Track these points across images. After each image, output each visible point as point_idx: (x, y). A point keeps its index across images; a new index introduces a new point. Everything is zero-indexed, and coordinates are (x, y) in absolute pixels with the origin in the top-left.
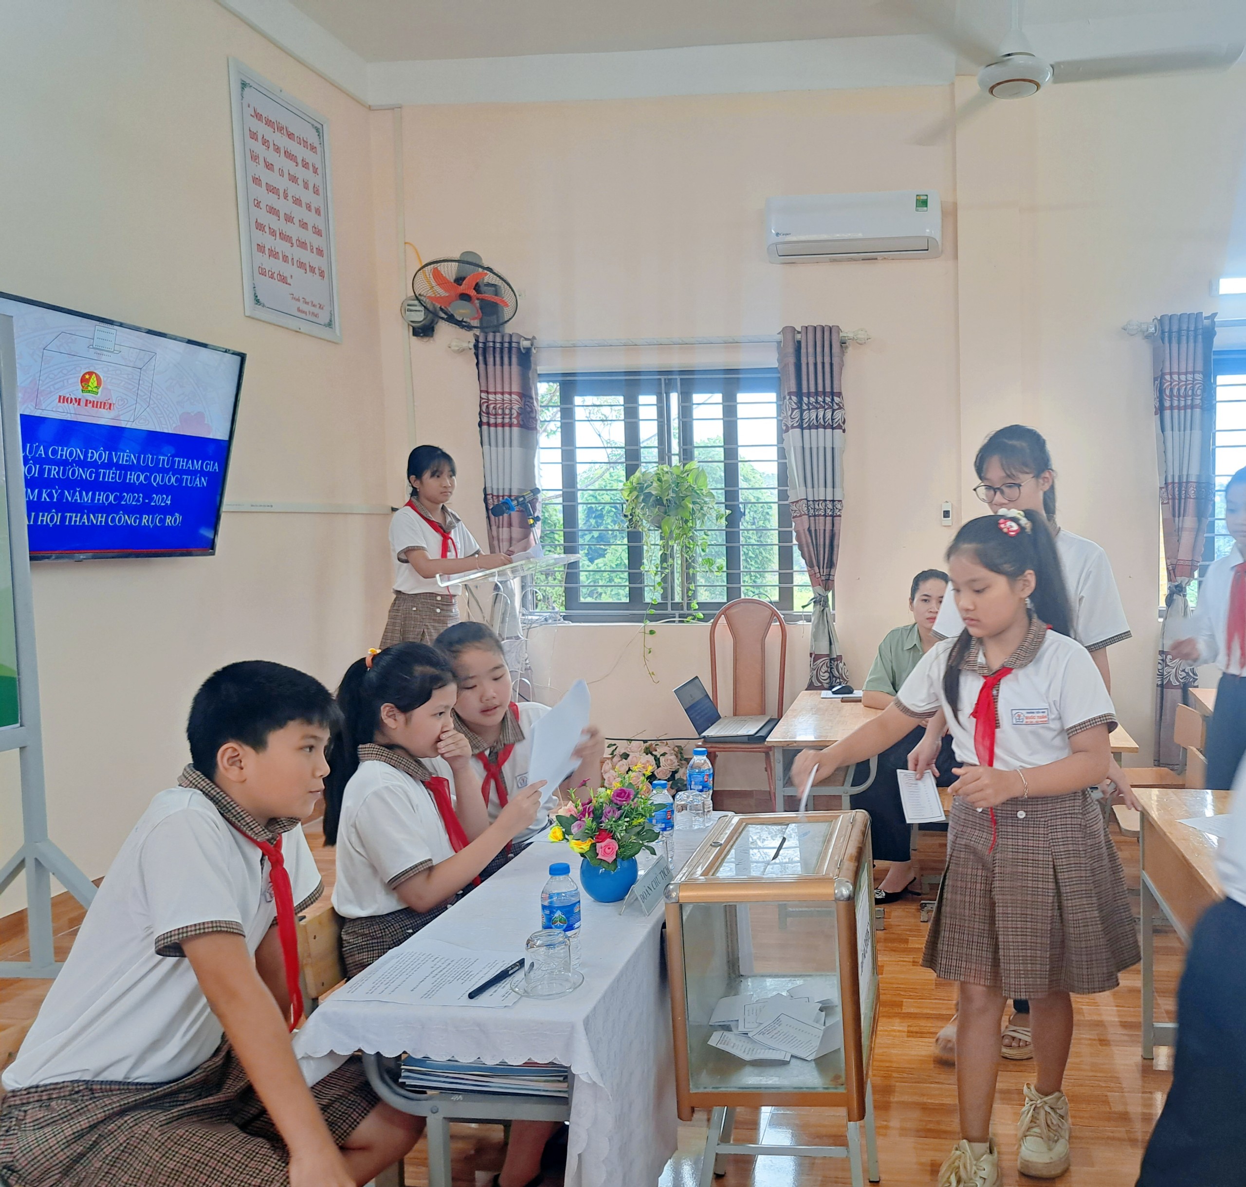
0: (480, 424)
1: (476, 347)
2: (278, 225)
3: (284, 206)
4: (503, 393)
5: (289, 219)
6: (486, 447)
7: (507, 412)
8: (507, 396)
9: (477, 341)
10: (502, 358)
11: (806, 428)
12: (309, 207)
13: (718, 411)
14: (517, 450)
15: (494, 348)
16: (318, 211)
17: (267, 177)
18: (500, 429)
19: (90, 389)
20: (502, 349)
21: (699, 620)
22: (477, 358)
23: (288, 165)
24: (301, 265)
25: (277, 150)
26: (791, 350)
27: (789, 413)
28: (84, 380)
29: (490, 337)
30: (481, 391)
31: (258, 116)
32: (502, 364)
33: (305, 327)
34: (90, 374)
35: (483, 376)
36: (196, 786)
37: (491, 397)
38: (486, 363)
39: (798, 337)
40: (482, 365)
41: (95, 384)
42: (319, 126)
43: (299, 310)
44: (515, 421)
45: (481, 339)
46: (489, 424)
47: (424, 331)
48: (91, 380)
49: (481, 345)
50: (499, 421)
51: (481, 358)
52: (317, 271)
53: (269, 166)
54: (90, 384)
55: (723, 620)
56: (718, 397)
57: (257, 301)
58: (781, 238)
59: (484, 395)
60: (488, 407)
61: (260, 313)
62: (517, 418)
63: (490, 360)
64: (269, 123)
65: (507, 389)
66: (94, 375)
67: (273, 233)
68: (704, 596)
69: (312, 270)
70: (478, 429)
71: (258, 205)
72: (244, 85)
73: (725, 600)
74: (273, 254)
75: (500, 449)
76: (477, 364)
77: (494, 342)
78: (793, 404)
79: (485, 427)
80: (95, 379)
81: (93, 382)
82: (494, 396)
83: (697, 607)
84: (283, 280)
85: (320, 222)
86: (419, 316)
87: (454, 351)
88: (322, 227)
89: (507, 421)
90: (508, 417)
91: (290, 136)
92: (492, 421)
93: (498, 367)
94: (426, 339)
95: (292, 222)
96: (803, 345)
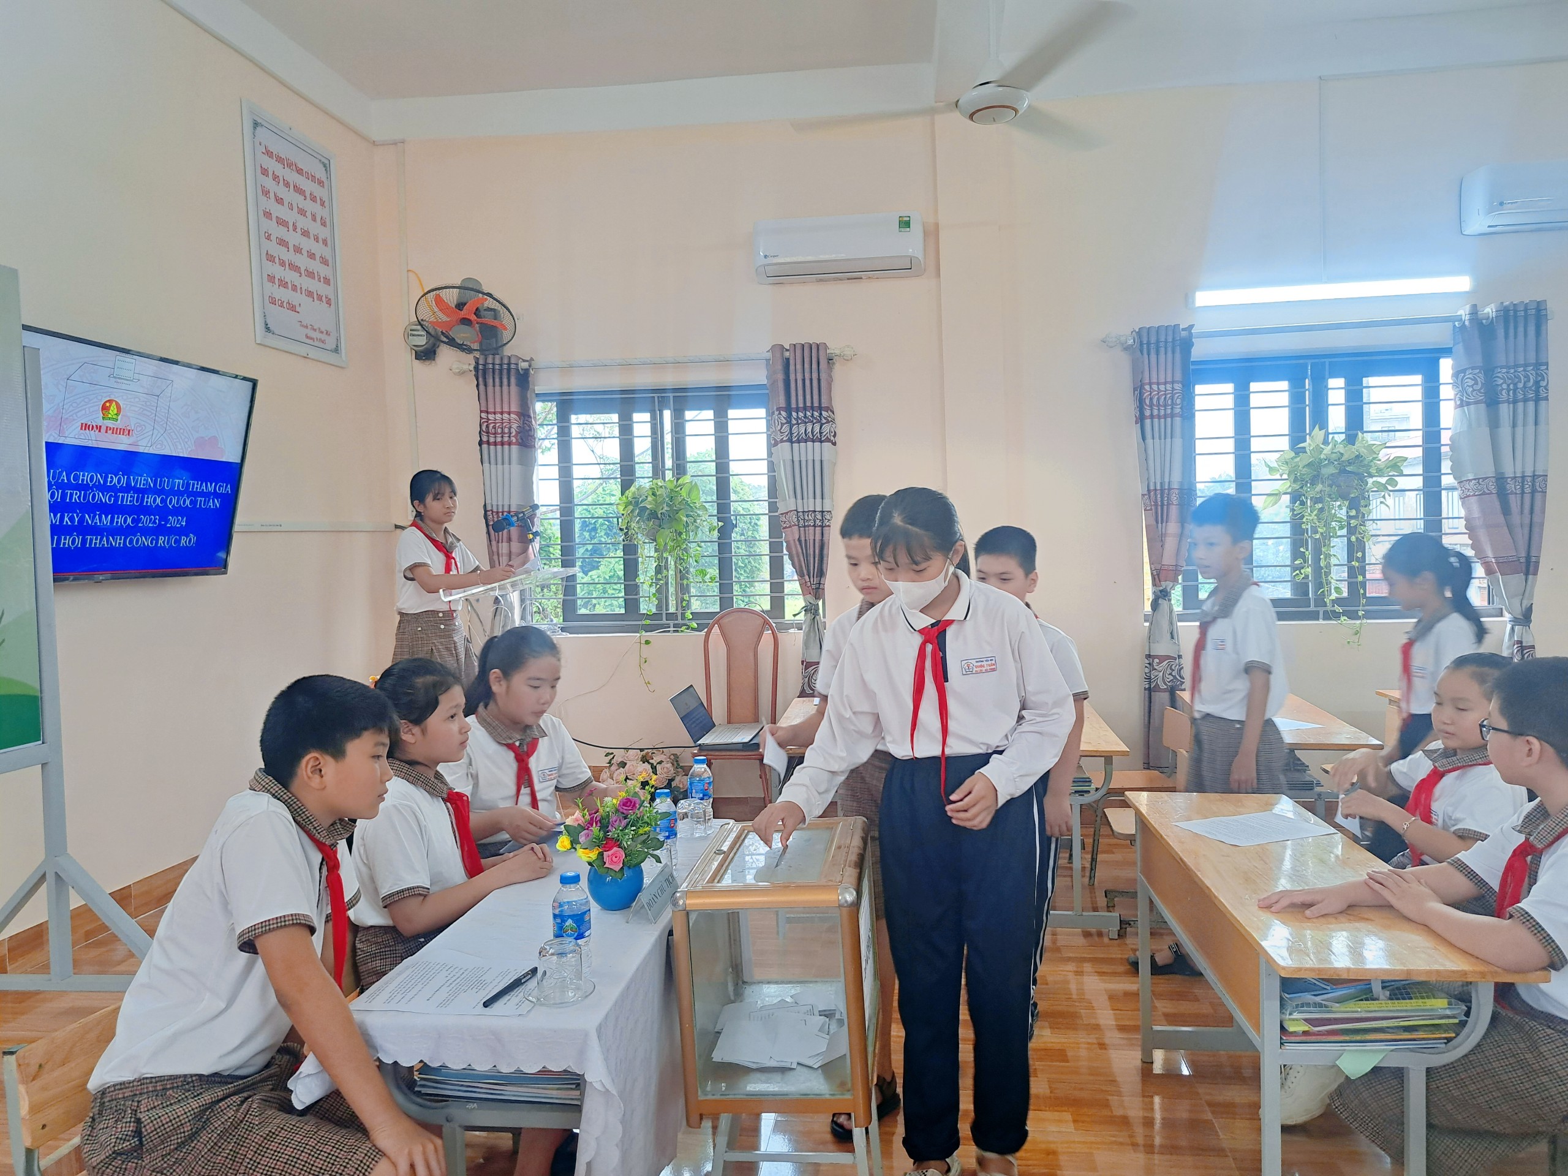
0: (480, 443)
1: (476, 368)
2: (288, 256)
3: (294, 239)
4: (502, 413)
5: (298, 250)
6: (486, 465)
7: (506, 430)
8: (506, 416)
9: (477, 363)
10: (501, 379)
11: (794, 442)
12: (317, 239)
13: (710, 427)
14: (516, 468)
15: (494, 370)
16: (325, 242)
17: (278, 211)
18: (499, 447)
19: (110, 416)
20: (501, 370)
21: (693, 629)
22: (477, 380)
23: (297, 199)
24: (310, 294)
25: (287, 185)
26: (779, 367)
27: (779, 427)
28: (105, 408)
29: (490, 360)
30: (481, 412)
31: (269, 153)
32: (501, 386)
33: (313, 353)
34: (110, 401)
35: (483, 397)
36: (269, 790)
37: (491, 417)
38: (486, 385)
39: (787, 354)
40: (482, 387)
41: (115, 412)
42: (326, 162)
43: (307, 337)
44: (514, 440)
45: (481, 362)
46: (488, 443)
47: (426, 354)
48: (112, 408)
49: (481, 367)
50: (499, 439)
51: (481, 379)
52: (324, 298)
53: (279, 201)
54: (110, 412)
55: (716, 630)
56: (709, 414)
57: (268, 329)
58: (769, 261)
59: (484, 415)
60: (487, 426)
61: (271, 340)
62: (515, 436)
63: (490, 381)
64: (279, 160)
65: (506, 409)
66: (114, 403)
67: (282, 263)
68: (696, 606)
69: (320, 298)
70: (479, 448)
71: (268, 238)
72: (256, 124)
73: (718, 610)
74: (283, 284)
75: (500, 466)
76: (478, 386)
77: (493, 364)
78: (782, 419)
79: (485, 446)
80: (115, 407)
81: (113, 410)
82: (493, 415)
83: (691, 617)
84: (292, 308)
85: (327, 253)
86: (422, 341)
87: (455, 374)
88: (329, 257)
89: (506, 439)
90: (507, 435)
91: (300, 171)
92: (492, 440)
93: (498, 388)
94: (428, 363)
95: (301, 253)
96: (792, 362)
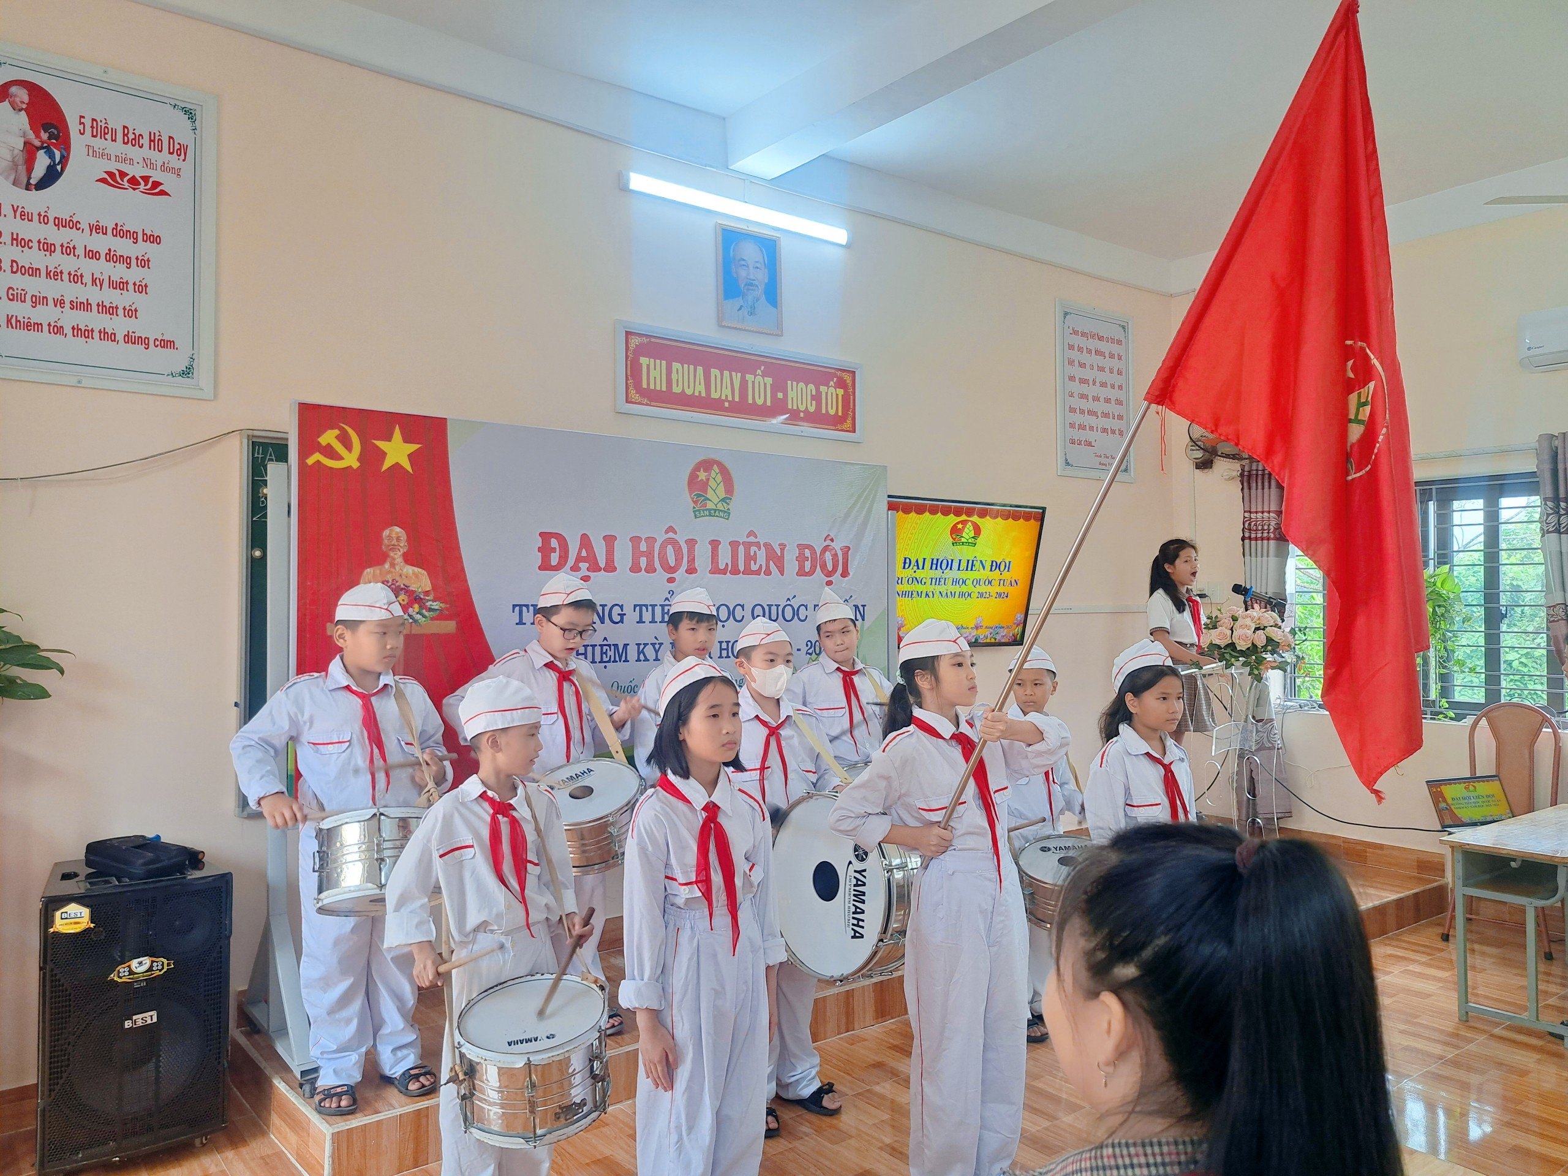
0: (1243, 539)
1: (1242, 475)
2: (1090, 405)
3: (1091, 391)
4: (1263, 512)
5: (1096, 399)
6: (1247, 557)
7: (1266, 527)
8: (1266, 514)
9: (1243, 470)
10: (1263, 483)
11: (1562, 533)
12: (1113, 387)
14: (1272, 560)
15: (1257, 475)
16: (1120, 387)
17: (1079, 373)
18: (1259, 542)
20: (1263, 475)
21: (1451, 719)
22: (1242, 484)
23: (1099, 360)
24: (1104, 430)
25: (1089, 351)
26: (1546, 456)
27: (1545, 518)
29: (1254, 467)
30: (1245, 512)
31: (1075, 332)
32: (1263, 489)
35: (1247, 499)
37: (1253, 516)
38: (1250, 488)
39: (1556, 443)
40: (1246, 490)
42: (1125, 324)
43: (1100, 464)
44: (1272, 535)
45: (1246, 469)
46: (1250, 538)
47: (1204, 464)
49: (1246, 473)
50: (1259, 535)
51: (1245, 484)
52: (1117, 432)
53: (1082, 365)
55: (1484, 722)
56: (1479, 503)
57: (1068, 464)
58: (1533, 352)
59: (1247, 515)
60: (1250, 524)
61: (1069, 471)
62: (1274, 533)
63: (1254, 485)
64: (1084, 334)
65: (1266, 509)
67: (1082, 412)
69: (1113, 432)
70: (1241, 542)
71: (1072, 395)
72: (1066, 314)
74: (1082, 427)
75: (1259, 559)
76: (1242, 489)
77: (1257, 470)
78: (1549, 509)
79: (1247, 541)
83: (1447, 706)
84: (1089, 444)
86: (1199, 454)
87: (1225, 479)
88: (1123, 399)
89: (1265, 535)
90: (1266, 531)
91: (1101, 339)
92: (1253, 536)
93: (1260, 490)
94: (1206, 471)
95: (1099, 400)
96: (1560, 451)
